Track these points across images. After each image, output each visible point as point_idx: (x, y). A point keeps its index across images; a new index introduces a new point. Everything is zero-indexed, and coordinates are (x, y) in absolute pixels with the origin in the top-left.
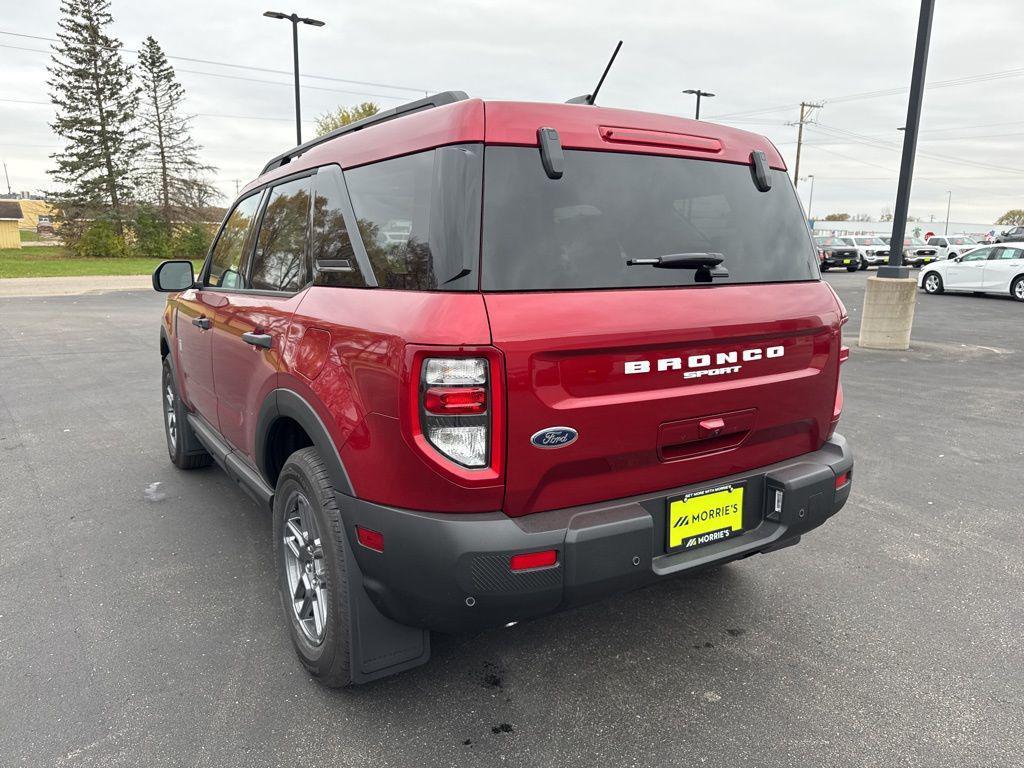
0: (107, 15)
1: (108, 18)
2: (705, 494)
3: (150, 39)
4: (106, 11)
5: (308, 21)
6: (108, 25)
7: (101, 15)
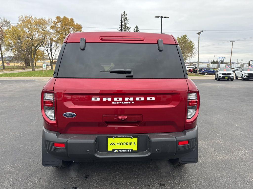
0: (128, 22)
1: (129, 23)
2: (121, 137)
3: (136, 26)
4: (128, 21)
5: (165, 17)
6: (128, 24)
7: (127, 22)
